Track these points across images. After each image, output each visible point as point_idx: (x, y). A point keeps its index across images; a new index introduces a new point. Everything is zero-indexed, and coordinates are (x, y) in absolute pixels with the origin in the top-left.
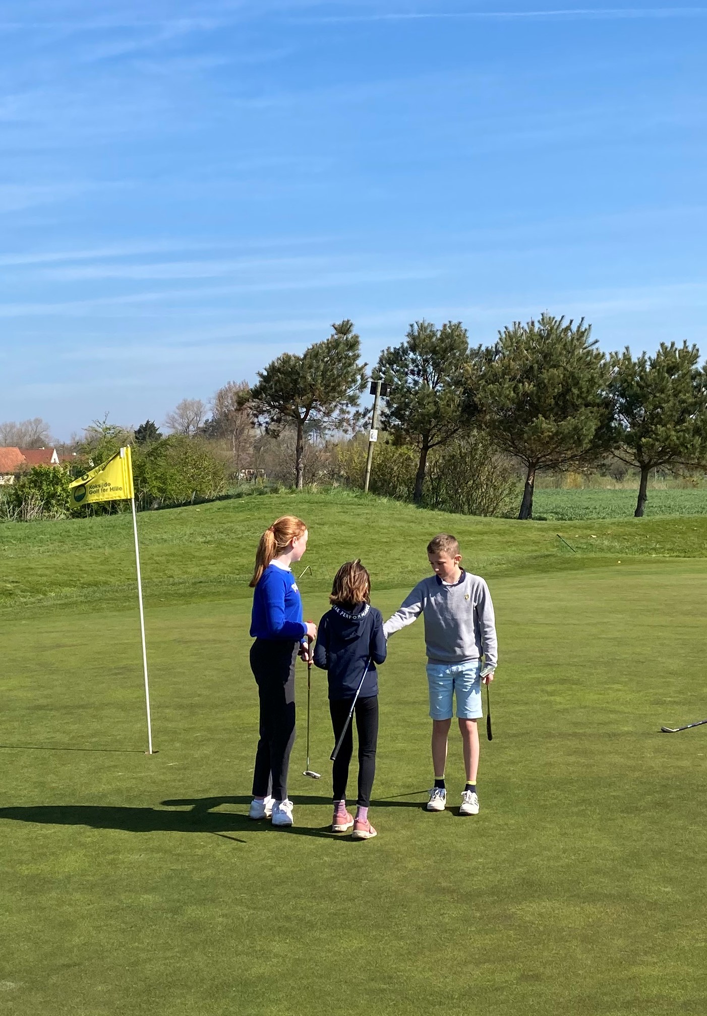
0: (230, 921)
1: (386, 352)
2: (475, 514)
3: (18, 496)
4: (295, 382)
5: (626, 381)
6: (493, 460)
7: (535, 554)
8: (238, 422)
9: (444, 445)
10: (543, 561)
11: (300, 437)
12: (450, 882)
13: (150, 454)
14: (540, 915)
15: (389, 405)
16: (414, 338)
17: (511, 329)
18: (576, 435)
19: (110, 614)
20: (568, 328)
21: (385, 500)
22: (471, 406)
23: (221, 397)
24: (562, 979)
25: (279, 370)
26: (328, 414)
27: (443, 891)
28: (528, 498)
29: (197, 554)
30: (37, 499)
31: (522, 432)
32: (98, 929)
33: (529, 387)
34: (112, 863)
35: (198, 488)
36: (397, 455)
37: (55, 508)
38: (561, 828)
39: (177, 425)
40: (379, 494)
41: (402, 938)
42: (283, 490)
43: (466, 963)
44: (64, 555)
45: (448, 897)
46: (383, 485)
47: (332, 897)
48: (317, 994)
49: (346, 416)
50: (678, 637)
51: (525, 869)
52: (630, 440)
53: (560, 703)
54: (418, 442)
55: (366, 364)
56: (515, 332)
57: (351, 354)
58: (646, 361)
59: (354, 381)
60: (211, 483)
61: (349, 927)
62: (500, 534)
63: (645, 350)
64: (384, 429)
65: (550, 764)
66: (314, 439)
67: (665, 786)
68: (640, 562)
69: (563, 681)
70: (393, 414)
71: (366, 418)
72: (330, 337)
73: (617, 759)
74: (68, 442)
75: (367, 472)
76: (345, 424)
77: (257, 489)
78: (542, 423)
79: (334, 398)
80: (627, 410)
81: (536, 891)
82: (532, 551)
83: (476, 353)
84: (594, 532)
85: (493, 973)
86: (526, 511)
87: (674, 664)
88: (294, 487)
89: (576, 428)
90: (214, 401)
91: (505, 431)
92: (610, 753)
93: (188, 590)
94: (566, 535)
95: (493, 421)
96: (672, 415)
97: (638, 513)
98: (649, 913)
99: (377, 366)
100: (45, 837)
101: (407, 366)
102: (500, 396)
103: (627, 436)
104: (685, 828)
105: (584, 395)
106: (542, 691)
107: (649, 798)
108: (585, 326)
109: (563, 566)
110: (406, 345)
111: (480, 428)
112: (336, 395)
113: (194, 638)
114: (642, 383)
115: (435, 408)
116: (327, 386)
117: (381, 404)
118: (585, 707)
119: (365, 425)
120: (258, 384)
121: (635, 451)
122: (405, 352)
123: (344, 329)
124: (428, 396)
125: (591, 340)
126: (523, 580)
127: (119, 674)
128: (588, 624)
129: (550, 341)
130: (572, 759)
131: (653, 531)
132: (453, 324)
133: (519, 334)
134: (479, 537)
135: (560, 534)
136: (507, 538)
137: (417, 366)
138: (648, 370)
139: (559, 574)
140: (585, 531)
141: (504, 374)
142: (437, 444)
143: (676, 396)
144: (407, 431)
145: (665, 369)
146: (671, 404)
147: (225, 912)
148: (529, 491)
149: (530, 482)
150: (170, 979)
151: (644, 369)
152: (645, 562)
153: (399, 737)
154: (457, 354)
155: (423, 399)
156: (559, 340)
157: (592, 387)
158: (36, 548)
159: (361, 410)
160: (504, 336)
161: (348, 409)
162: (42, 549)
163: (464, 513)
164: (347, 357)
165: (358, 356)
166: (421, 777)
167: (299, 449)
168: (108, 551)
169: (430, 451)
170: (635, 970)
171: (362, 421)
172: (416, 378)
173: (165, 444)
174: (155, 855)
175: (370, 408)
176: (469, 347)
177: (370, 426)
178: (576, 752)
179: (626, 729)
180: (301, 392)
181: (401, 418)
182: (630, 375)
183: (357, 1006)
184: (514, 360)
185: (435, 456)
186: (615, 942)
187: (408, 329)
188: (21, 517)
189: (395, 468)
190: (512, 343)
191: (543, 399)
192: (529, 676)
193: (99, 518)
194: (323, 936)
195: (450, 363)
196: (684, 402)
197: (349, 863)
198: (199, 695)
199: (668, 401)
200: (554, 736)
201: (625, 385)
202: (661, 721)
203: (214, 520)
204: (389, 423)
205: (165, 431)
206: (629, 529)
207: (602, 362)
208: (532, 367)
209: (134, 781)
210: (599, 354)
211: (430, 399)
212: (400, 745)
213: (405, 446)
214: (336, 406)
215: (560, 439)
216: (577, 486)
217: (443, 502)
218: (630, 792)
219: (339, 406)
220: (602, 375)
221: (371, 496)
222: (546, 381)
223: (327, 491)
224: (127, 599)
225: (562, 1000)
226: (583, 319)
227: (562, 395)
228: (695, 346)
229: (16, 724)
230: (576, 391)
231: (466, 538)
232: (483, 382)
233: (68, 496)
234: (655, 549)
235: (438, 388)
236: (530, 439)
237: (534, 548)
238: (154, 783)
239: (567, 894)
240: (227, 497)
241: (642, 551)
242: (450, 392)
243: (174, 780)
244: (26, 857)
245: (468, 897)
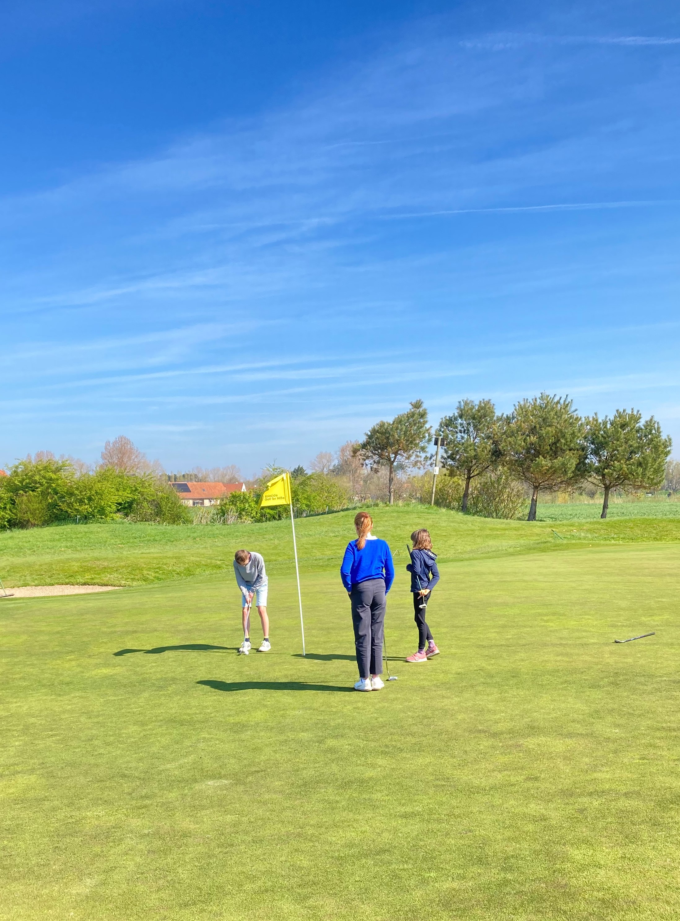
0: (353, 748)
1: (444, 419)
2: (500, 518)
3: (222, 510)
4: (388, 438)
5: (595, 434)
6: (512, 485)
7: (537, 541)
8: (353, 466)
9: (481, 476)
10: (543, 545)
11: (391, 472)
12: (484, 727)
13: (301, 484)
14: (539, 745)
15: (446, 452)
16: (461, 411)
17: (522, 403)
18: (564, 469)
19: (279, 577)
20: (558, 402)
21: (444, 510)
22: (496, 451)
23: (343, 450)
24: (551, 780)
25: (378, 432)
26: (408, 458)
27: (480, 731)
28: (534, 507)
29: (330, 543)
30: (234, 512)
31: (529, 467)
32: (275, 752)
33: (533, 439)
34: (283, 716)
35: (330, 505)
36: (451, 482)
37: (245, 517)
38: (551, 697)
39: (316, 468)
40: (440, 507)
41: (454, 757)
42: (381, 504)
43: (494, 771)
44: (251, 545)
45: (483, 735)
46: (442, 502)
47: (413, 735)
48: (405, 787)
49: (419, 459)
50: (626, 588)
51: (529, 719)
52: (598, 471)
53: (552, 627)
54: (464, 475)
55: (431, 427)
56: (525, 405)
57: (422, 421)
58: (607, 422)
59: (424, 437)
60: (338, 501)
61: (423, 751)
62: (516, 530)
63: (607, 414)
64: (443, 467)
65: (546, 661)
66: (400, 476)
67: (616, 673)
68: (603, 545)
69: (554, 614)
70: (448, 457)
71: (432, 460)
72: (409, 411)
73: (588, 658)
74: (251, 480)
75: (432, 493)
76: (419, 464)
77: (366, 505)
78: (542, 461)
79: (412, 448)
80: (596, 453)
81: (536, 732)
82: (536, 540)
83: (499, 419)
84: (575, 528)
85: (509, 776)
86: (532, 516)
87: (624, 604)
88: (388, 503)
89: (563, 464)
90: (338, 453)
91: (518, 466)
92: (582, 654)
93: (325, 563)
94: (557, 530)
95: (511, 461)
96: (624, 455)
97: (603, 516)
98: (605, 744)
99: (438, 428)
100: (243, 701)
101: (457, 427)
102: (515, 445)
103: (596, 469)
104: (628, 697)
105: (568, 443)
106: (541, 619)
107: (606, 680)
108: (569, 400)
109: (555, 548)
110: (456, 414)
111: (503, 465)
112: (413, 446)
113: (329, 590)
114: (605, 435)
115: (475, 453)
116: (407, 441)
117: (441, 452)
118: (568, 629)
119: (431, 465)
120: (365, 440)
121: (601, 478)
122: (456, 419)
123: (417, 405)
124: (470, 446)
125: (573, 409)
126: (531, 557)
127: (285, 611)
128: (571, 581)
129: (546, 410)
130: (559, 658)
131: (612, 526)
132: (485, 401)
133: (527, 406)
134: (503, 532)
135: (554, 530)
136: (520, 532)
137: (463, 427)
138: (608, 427)
139: (553, 553)
140: (569, 528)
141: (518, 431)
142: (476, 475)
143: (626, 443)
144: (457, 467)
145: (619, 426)
146: (623, 447)
147: (350, 742)
148: (534, 503)
149: (535, 498)
150: (318, 779)
151: (606, 427)
152: (607, 545)
153: (453, 646)
154: (488, 419)
155: (467, 447)
156: (553, 409)
157: (574, 438)
158: (234, 541)
159: (429, 456)
160: (518, 407)
161: (420, 455)
162: (237, 541)
163: (493, 517)
164: (419, 422)
165: (426, 422)
166: (466, 668)
167: (391, 480)
168: (276, 542)
169: (472, 479)
170: (595, 775)
171: (429, 462)
172: (463, 434)
173: (309, 478)
174: (308, 711)
175: (434, 453)
176: (496, 415)
177: (434, 465)
178: (562, 654)
179: (593, 641)
180: (392, 445)
181: (453, 459)
182: (598, 430)
183: (428, 794)
184: (524, 422)
185: (475, 483)
186: (584, 759)
187: (457, 404)
188: (224, 522)
189: (450, 491)
190: (523, 412)
191: (542, 447)
192: (533, 611)
193: (271, 523)
194: (408, 756)
195: (484, 425)
196: (631, 446)
197: (423, 716)
198: (333, 623)
199: (622, 446)
200: (548, 645)
201: (594, 437)
202: (614, 636)
203: (340, 523)
204: (447, 463)
205: (309, 472)
206: (596, 526)
207: (580, 422)
208: (535, 427)
209: (295, 671)
210: (578, 418)
211: (472, 448)
212: (453, 650)
213: (456, 477)
214: (413, 453)
215: (553, 471)
216: (566, 502)
217: (481, 511)
218: (594, 677)
219: (415, 453)
220: (580, 431)
221: (435, 508)
222: (544, 435)
223: (408, 505)
224: (289, 568)
225: (551, 791)
226: (567, 396)
227: (555, 443)
228: (638, 411)
229: (225, 639)
230: (563, 441)
231: (495, 533)
232: (504, 436)
233: (252, 510)
234: (613, 538)
235: (476, 440)
236: (534, 471)
237: (537, 538)
238: (307, 672)
239: (555, 734)
240: (347, 509)
241: (605, 539)
242: (484, 443)
243: (319, 670)
244: (232, 712)
245: (495, 735)
